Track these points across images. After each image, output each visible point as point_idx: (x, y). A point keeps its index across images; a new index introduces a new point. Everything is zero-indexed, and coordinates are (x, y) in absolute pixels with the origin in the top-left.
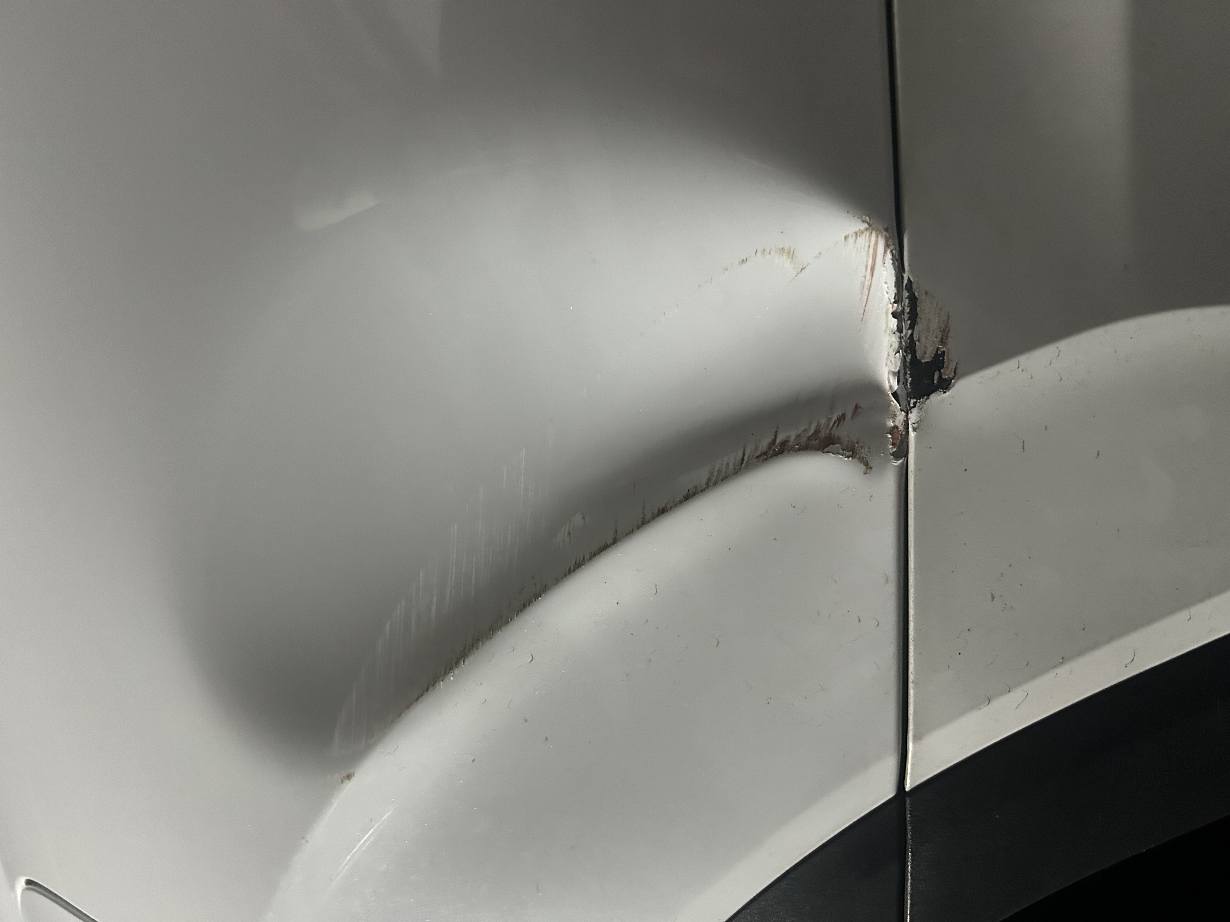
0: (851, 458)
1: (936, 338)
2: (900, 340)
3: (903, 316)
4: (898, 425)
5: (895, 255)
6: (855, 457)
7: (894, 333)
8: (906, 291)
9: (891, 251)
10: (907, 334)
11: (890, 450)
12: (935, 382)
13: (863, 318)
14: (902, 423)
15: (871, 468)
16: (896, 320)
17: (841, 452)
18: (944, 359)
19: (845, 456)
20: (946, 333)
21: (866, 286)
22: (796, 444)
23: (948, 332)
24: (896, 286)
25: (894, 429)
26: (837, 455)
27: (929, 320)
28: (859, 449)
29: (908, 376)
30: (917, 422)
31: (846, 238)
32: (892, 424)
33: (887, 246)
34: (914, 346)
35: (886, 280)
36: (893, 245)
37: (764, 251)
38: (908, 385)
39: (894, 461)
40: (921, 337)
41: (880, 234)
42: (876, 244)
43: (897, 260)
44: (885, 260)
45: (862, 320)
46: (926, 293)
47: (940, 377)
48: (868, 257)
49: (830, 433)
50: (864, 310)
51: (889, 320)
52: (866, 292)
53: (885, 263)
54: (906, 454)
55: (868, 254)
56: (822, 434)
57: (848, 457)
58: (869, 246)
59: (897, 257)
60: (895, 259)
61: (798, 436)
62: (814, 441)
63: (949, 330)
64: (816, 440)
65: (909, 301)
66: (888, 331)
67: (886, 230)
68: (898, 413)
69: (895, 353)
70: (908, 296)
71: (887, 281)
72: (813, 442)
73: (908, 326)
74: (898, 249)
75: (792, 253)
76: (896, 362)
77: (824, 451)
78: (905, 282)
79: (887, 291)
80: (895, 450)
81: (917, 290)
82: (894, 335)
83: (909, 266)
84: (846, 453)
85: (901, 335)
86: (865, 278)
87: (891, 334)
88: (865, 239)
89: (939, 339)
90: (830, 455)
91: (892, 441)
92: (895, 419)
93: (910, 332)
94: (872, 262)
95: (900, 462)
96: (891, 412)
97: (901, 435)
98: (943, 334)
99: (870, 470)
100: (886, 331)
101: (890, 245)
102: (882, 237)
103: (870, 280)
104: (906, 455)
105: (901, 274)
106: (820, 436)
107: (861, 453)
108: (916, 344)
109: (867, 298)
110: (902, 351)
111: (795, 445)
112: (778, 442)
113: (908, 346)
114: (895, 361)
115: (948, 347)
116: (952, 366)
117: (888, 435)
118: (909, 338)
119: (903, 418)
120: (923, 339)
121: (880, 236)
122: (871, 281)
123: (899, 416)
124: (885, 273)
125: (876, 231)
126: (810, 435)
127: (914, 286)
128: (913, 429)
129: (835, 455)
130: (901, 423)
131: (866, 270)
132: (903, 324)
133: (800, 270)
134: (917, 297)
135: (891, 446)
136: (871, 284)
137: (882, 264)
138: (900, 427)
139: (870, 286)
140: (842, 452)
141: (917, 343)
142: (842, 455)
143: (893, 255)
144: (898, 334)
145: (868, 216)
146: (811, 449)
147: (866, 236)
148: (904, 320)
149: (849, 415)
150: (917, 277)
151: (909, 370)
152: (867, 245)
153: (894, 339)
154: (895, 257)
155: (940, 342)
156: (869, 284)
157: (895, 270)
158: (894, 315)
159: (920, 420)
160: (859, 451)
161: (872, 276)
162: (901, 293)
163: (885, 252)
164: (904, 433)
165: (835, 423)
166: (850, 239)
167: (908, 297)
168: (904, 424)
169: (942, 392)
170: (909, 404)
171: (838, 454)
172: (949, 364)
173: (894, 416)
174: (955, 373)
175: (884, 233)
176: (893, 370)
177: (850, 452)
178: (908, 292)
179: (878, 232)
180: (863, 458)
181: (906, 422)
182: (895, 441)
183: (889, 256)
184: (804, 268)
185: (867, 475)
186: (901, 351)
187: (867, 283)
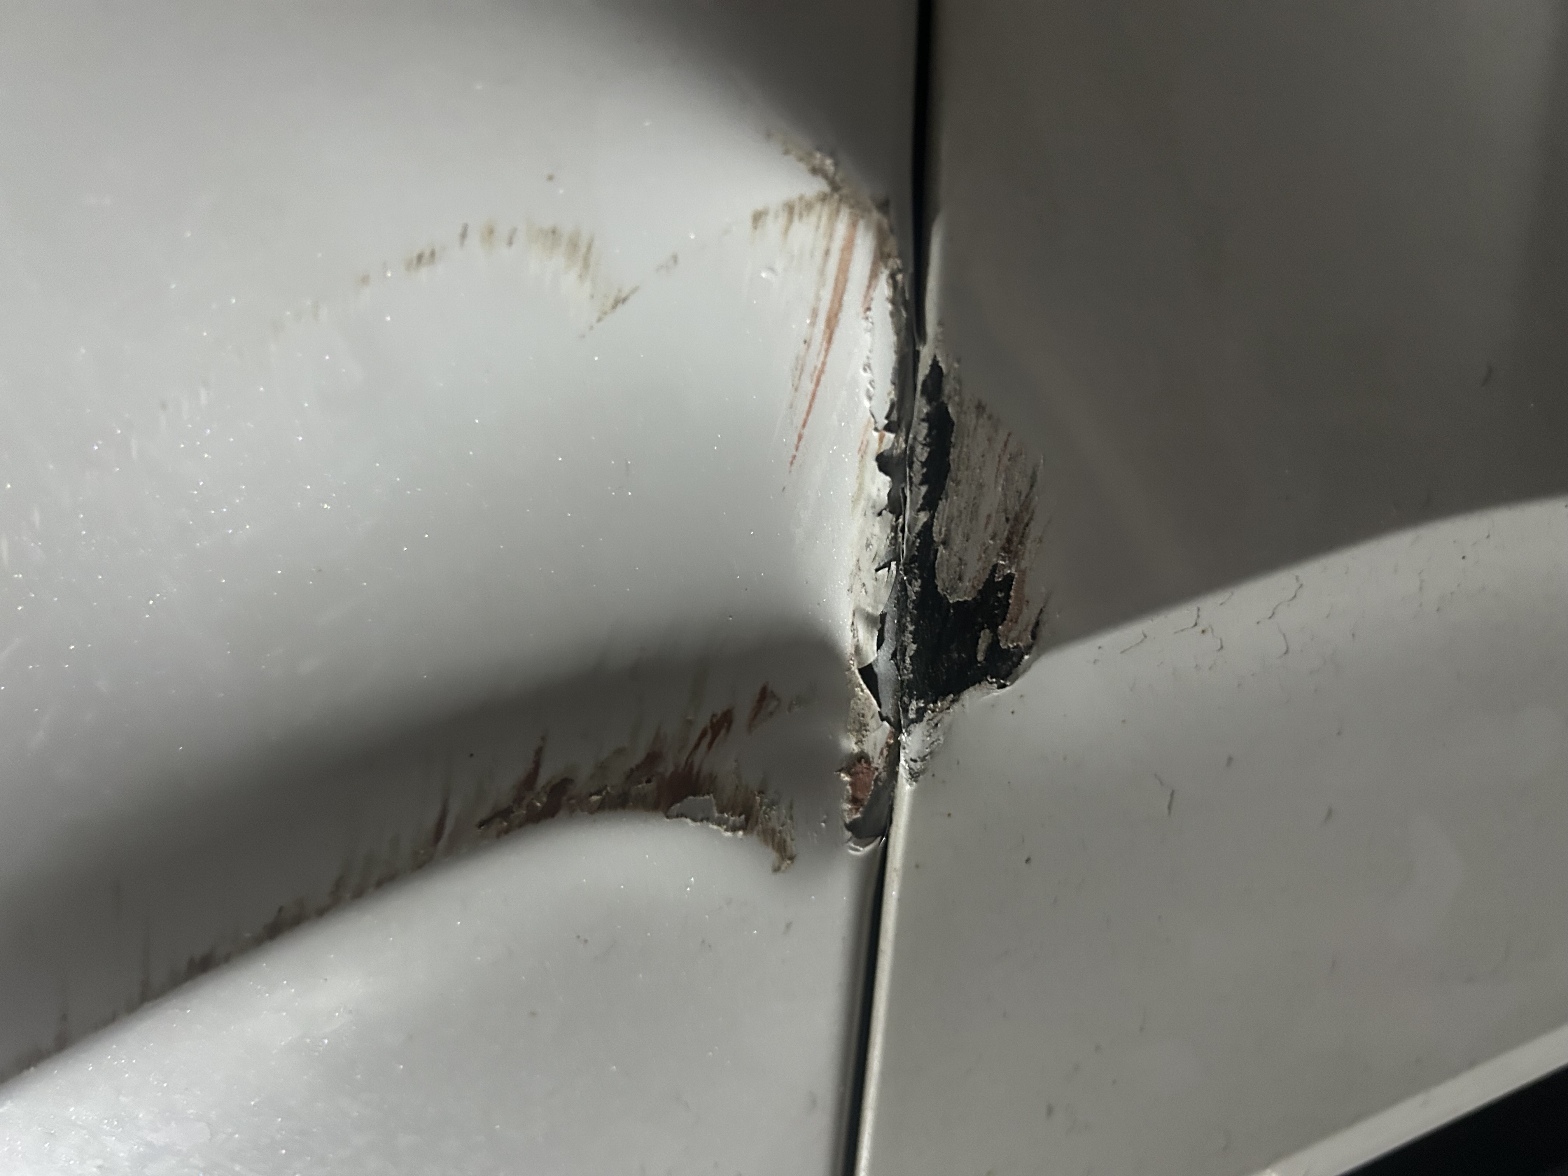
0: (741, 833)
1: (993, 538)
2: (893, 534)
3: (908, 470)
4: (870, 754)
5: (903, 288)
6: (752, 829)
7: (880, 514)
8: (924, 401)
9: (892, 276)
10: (915, 520)
11: (845, 814)
12: (980, 657)
13: (794, 457)
14: (882, 750)
15: (791, 858)
16: (888, 479)
17: (716, 815)
18: (1008, 596)
19: (725, 827)
20: (1023, 526)
21: (809, 369)
22: (593, 791)
23: (1027, 525)
24: (897, 382)
25: (859, 761)
26: (705, 822)
27: (981, 486)
28: (764, 808)
29: (908, 638)
30: (923, 759)
31: (758, 217)
32: (856, 749)
33: (881, 256)
34: (932, 557)
35: (868, 358)
36: (900, 256)
37: (491, 232)
38: (908, 661)
39: (852, 845)
40: (953, 534)
41: (862, 217)
42: (849, 247)
43: (905, 304)
44: (872, 299)
45: (792, 463)
46: (980, 408)
47: (994, 645)
48: (822, 284)
49: (689, 765)
50: (800, 437)
51: (868, 476)
52: (808, 386)
53: (869, 309)
54: (886, 828)
55: (822, 272)
56: (667, 768)
57: (734, 829)
58: (827, 252)
59: (907, 296)
60: (900, 299)
61: (602, 768)
62: (645, 784)
63: (1031, 519)
64: (648, 781)
65: (930, 429)
66: (863, 503)
67: (883, 206)
68: (873, 723)
69: (876, 567)
70: (927, 414)
71: (871, 362)
72: (640, 786)
73: (921, 502)
74: (911, 270)
75: (583, 250)
76: (877, 590)
77: (669, 814)
78: (924, 370)
79: (868, 390)
80: (858, 815)
81: (957, 398)
82: (878, 518)
83: (940, 323)
84: (728, 819)
85: (897, 519)
86: (809, 346)
87: (870, 513)
88: (818, 227)
89: (1000, 543)
90: (687, 824)
91: (850, 792)
92: (864, 736)
93: (923, 517)
94: (832, 301)
95: (868, 848)
96: (852, 715)
97: (877, 779)
98: (1012, 527)
99: (789, 862)
100: (855, 501)
101: (889, 256)
102: (867, 227)
103: (823, 353)
104: (884, 830)
105: (914, 346)
106: (660, 770)
107: (770, 818)
108: (937, 550)
109: (810, 406)
110: (897, 565)
111: (591, 795)
112: (543, 779)
113: (914, 556)
114: (875, 587)
115: (1024, 564)
116: (1029, 615)
117: (842, 775)
118: (919, 535)
119: (885, 736)
120: (957, 541)
121: (861, 224)
122: (826, 356)
123: (874, 730)
124: (868, 336)
125: (852, 207)
126: (633, 766)
127: (948, 387)
128: (910, 774)
129: (699, 824)
130: (879, 750)
131: (813, 324)
132: (908, 493)
133: (611, 301)
134: (954, 419)
135: (847, 806)
136: (824, 364)
137: (861, 310)
138: (875, 761)
139: (822, 372)
140: (720, 815)
141: (941, 548)
142: (719, 825)
143: (895, 285)
144: (889, 516)
145: (832, 154)
146: (635, 807)
147: (820, 218)
148: (911, 484)
149: (741, 718)
150: (959, 361)
151: (913, 622)
152: (822, 244)
153: (877, 530)
154: (903, 292)
155: (1003, 549)
156: (819, 366)
157: (898, 333)
158: (884, 463)
159: (931, 753)
160: (765, 813)
161: (830, 341)
162: (908, 405)
163: (874, 275)
164: (884, 775)
165: (704, 734)
166: (770, 218)
167: (928, 419)
168: (885, 753)
169: (996, 685)
170: (906, 711)
171: (708, 819)
172: (1020, 611)
173: (861, 728)
174: (1034, 636)
175: (876, 215)
176: (869, 610)
177: (740, 815)
178: (929, 402)
179: (858, 209)
180: (773, 831)
181: (894, 751)
182: (860, 795)
183: (883, 289)
184: (624, 300)
185: (779, 875)
186: (893, 564)
187: (813, 361)
